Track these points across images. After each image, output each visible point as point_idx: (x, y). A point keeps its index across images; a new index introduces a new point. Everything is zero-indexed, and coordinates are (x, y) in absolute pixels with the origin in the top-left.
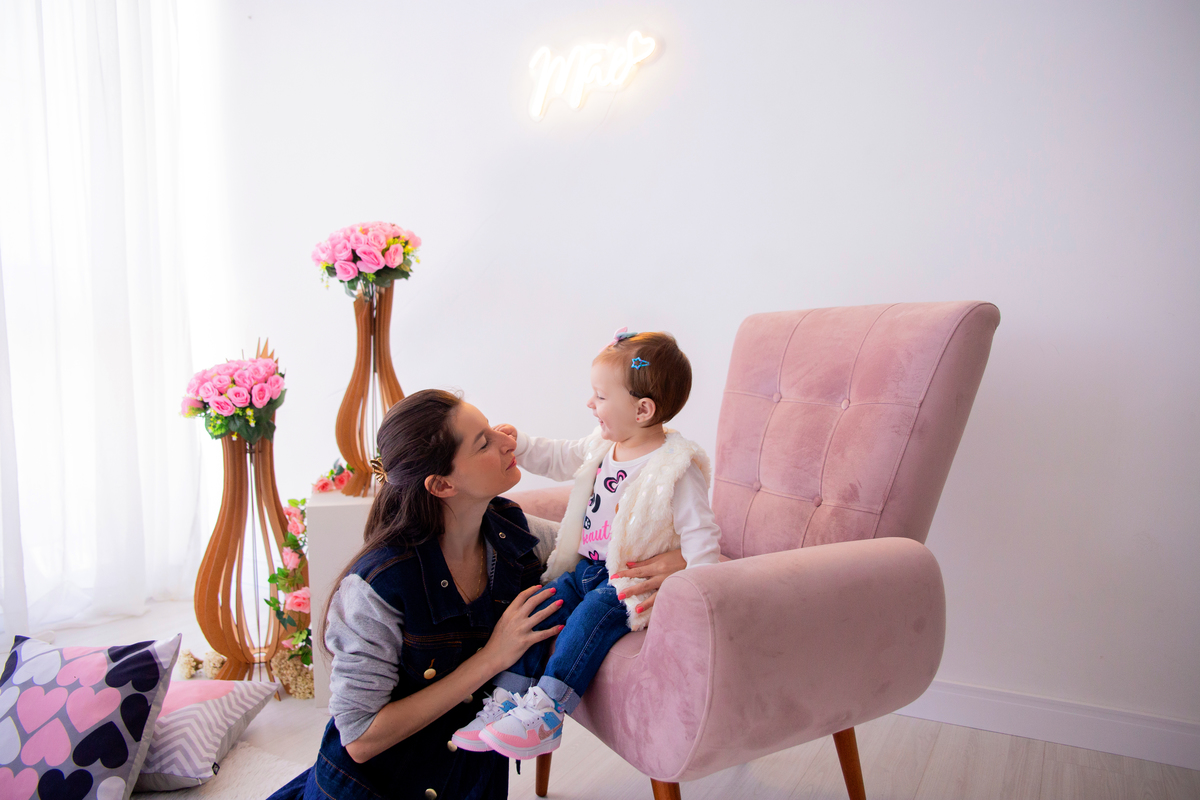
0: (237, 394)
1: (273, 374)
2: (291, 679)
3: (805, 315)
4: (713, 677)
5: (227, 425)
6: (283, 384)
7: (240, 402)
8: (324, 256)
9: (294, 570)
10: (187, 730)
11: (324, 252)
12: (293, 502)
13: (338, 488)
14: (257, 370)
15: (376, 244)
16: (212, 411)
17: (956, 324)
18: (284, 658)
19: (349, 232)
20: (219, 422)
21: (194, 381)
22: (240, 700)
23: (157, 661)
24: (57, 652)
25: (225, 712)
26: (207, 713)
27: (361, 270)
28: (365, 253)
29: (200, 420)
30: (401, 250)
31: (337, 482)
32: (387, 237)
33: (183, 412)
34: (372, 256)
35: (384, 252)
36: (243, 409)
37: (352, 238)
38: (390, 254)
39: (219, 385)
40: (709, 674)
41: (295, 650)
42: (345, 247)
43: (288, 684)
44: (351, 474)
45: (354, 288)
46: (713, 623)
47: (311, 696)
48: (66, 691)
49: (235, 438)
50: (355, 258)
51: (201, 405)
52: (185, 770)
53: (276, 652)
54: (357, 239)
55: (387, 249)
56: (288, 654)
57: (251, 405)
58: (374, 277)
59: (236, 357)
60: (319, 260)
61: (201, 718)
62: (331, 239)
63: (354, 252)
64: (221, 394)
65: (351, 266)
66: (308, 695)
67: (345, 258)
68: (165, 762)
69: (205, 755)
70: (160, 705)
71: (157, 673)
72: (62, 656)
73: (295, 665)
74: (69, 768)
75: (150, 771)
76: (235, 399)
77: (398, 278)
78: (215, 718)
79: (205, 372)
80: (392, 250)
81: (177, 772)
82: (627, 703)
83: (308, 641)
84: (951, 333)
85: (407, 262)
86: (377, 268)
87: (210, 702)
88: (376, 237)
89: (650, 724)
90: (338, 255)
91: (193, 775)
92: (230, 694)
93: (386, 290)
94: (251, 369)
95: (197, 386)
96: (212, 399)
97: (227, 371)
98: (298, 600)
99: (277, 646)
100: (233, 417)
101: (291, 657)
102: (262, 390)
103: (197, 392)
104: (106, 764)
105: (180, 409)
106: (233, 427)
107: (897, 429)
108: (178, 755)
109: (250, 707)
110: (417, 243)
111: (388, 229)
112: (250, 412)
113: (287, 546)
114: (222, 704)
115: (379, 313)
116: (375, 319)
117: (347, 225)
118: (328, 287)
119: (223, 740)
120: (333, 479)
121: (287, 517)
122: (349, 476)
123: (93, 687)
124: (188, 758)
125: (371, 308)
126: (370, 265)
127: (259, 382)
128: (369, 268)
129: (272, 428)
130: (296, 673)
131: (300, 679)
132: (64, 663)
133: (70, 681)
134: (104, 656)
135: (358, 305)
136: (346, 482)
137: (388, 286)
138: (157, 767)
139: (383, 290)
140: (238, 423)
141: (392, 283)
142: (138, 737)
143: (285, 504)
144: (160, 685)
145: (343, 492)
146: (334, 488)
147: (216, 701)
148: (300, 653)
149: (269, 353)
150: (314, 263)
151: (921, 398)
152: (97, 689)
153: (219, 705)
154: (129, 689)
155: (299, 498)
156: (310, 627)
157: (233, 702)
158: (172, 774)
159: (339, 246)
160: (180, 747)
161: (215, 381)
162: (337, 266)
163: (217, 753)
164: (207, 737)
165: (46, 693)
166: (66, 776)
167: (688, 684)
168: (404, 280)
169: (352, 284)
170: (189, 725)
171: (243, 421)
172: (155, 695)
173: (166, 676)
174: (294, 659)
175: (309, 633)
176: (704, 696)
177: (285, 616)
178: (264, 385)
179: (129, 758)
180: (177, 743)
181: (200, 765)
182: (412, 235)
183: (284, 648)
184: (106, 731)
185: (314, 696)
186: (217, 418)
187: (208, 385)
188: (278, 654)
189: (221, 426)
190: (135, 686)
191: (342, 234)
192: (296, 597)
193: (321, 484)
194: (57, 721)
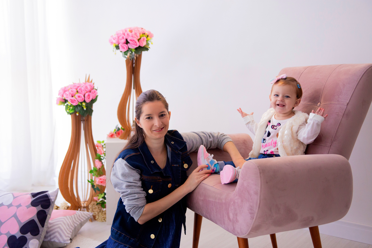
0: (79, 97)
1: (92, 90)
2: (96, 213)
3: (306, 68)
4: (260, 196)
5: (75, 109)
6: (97, 93)
7: (80, 100)
8: (114, 41)
9: (100, 169)
10: (60, 225)
11: (114, 39)
12: (99, 142)
13: (117, 136)
14: (86, 87)
15: (136, 37)
16: (69, 103)
17: (363, 73)
18: (94, 204)
19: (124, 31)
20: (71, 108)
21: (61, 91)
22: (79, 218)
23: (50, 198)
24: (11, 194)
25: (73, 221)
26: (67, 220)
27: (130, 47)
28: (131, 40)
29: (63, 107)
30: (146, 39)
31: (117, 134)
32: (140, 34)
33: (57, 103)
34: (134, 42)
35: (139, 40)
36: (81, 103)
37: (126, 34)
38: (141, 41)
39: (72, 93)
40: (259, 195)
41: (98, 201)
42: (123, 38)
43: (95, 216)
44: (123, 131)
45: (127, 55)
46: (261, 177)
47: (104, 221)
48: (16, 208)
49: (77, 114)
50: (127, 42)
51: (64, 101)
52: (60, 240)
53: (91, 202)
54: (128, 34)
55: (140, 39)
56: (96, 203)
57: (84, 101)
58: (134, 50)
59: (77, 82)
60: (112, 43)
61: (65, 222)
62: (117, 34)
63: (127, 40)
64: (72, 96)
65: (125, 46)
66: (103, 220)
67: (123, 42)
68: (52, 237)
69: (67, 235)
70: (50, 215)
71: (50, 203)
72: (13, 195)
73: (99, 208)
74: (18, 235)
75: (46, 240)
76: (78, 99)
77: (144, 50)
78: (70, 222)
79: (65, 88)
80: (142, 39)
81: (57, 241)
82: (230, 209)
83: (104, 198)
84: (361, 76)
85: (148, 44)
86: (136, 47)
87: (68, 217)
88: (136, 34)
89: (238, 215)
90: (120, 41)
91: (62, 242)
92: (75, 215)
93: (139, 55)
94: (84, 87)
95: (62, 93)
96: (69, 98)
97: (75, 87)
98: (101, 180)
99: (92, 199)
100: (77, 106)
101: (97, 204)
102: (89, 95)
103: (63, 96)
104: (32, 234)
105: (56, 102)
106: (77, 110)
107: (337, 114)
108: (57, 234)
109: (82, 220)
110: (152, 36)
111: (140, 30)
112: (84, 104)
113: (97, 159)
114: (72, 218)
115: (136, 65)
116: (134, 68)
117: (123, 28)
118: (115, 54)
119: (73, 231)
120: (116, 133)
121: (97, 148)
122: (122, 132)
123: (26, 206)
124: (61, 236)
125: (133, 64)
126: (133, 46)
127: (87, 92)
128: (133, 47)
129: (92, 111)
130: (99, 211)
131: (100, 213)
132: (14, 198)
133: (17, 204)
134: (30, 196)
135: (127, 62)
136: (120, 134)
137: (140, 54)
138: (49, 239)
139: (138, 56)
140: (79, 108)
141: (141, 53)
142: (43, 226)
143: (96, 143)
144: (51, 207)
145: (120, 138)
146: (116, 136)
147: (70, 216)
148: (101, 203)
149: (90, 80)
150: (109, 44)
151: (348, 102)
152: (28, 207)
153: (71, 218)
154: (40, 208)
155: (101, 140)
156: (105, 192)
157: (76, 218)
158: (54, 241)
159: (121, 37)
160: (58, 232)
161: (70, 91)
162: (120, 45)
163: (71, 235)
164: (67, 229)
165: (8, 208)
166: (17, 238)
167: (252, 199)
168: (146, 52)
169: (126, 53)
170: (61, 224)
171: (81, 108)
172: (49, 211)
173: (53, 204)
174: (98, 205)
175: (105, 194)
176: (257, 203)
177: (95, 187)
178: (90, 93)
179: (40, 233)
180: (56, 230)
181: (65, 238)
182: (150, 33)
183: (94, 200)
184: (32, 222)
185: (106, 221)
186: (70, 106)
187: (67, 93)
188: (92, 203)
189: (72, 109)
190: (42, 207)
191: (121, 32)
192: (100, 179)
193: (111, 135)
194: (13, 218)
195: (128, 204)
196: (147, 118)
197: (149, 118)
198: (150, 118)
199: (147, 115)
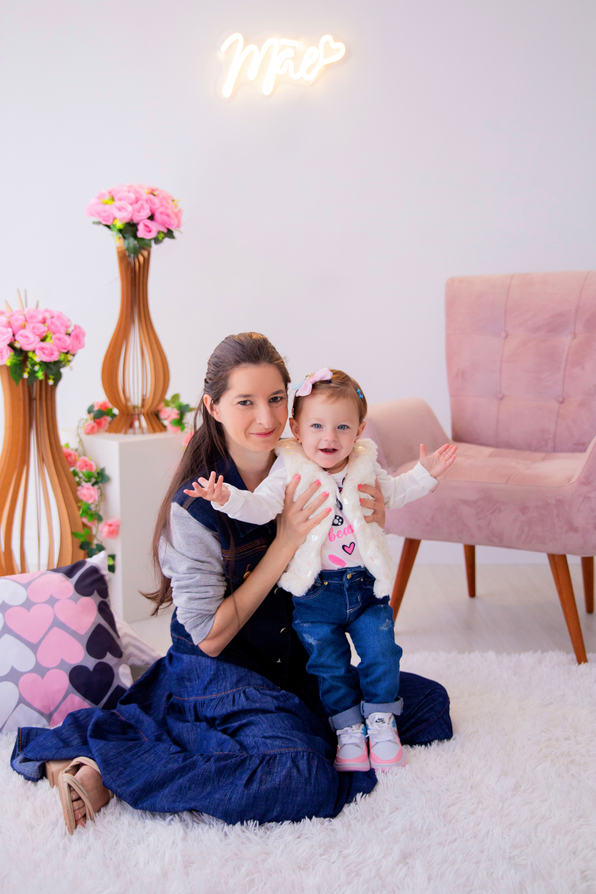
23: (100, 572)
71: (105, 583)
74: (90, 662)
104: (113, 655)
132: (25, 586)
133: (45, 598)
152: (74, 599)
154: (96, 597)
165: (28, 609)
166: (91, 669)
179: (124, 650)
190: (99, 594)
194: (56, 630)
195: (189, 607)
196: (239, 403)
197: (244, 403)
198: (246, 402)
199: (240, 396)
